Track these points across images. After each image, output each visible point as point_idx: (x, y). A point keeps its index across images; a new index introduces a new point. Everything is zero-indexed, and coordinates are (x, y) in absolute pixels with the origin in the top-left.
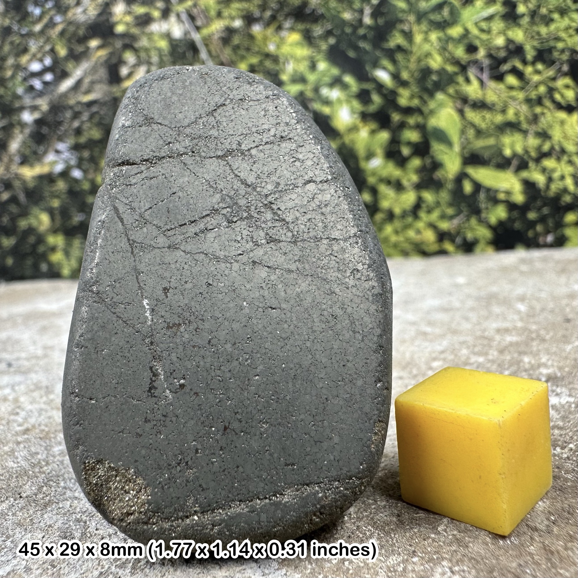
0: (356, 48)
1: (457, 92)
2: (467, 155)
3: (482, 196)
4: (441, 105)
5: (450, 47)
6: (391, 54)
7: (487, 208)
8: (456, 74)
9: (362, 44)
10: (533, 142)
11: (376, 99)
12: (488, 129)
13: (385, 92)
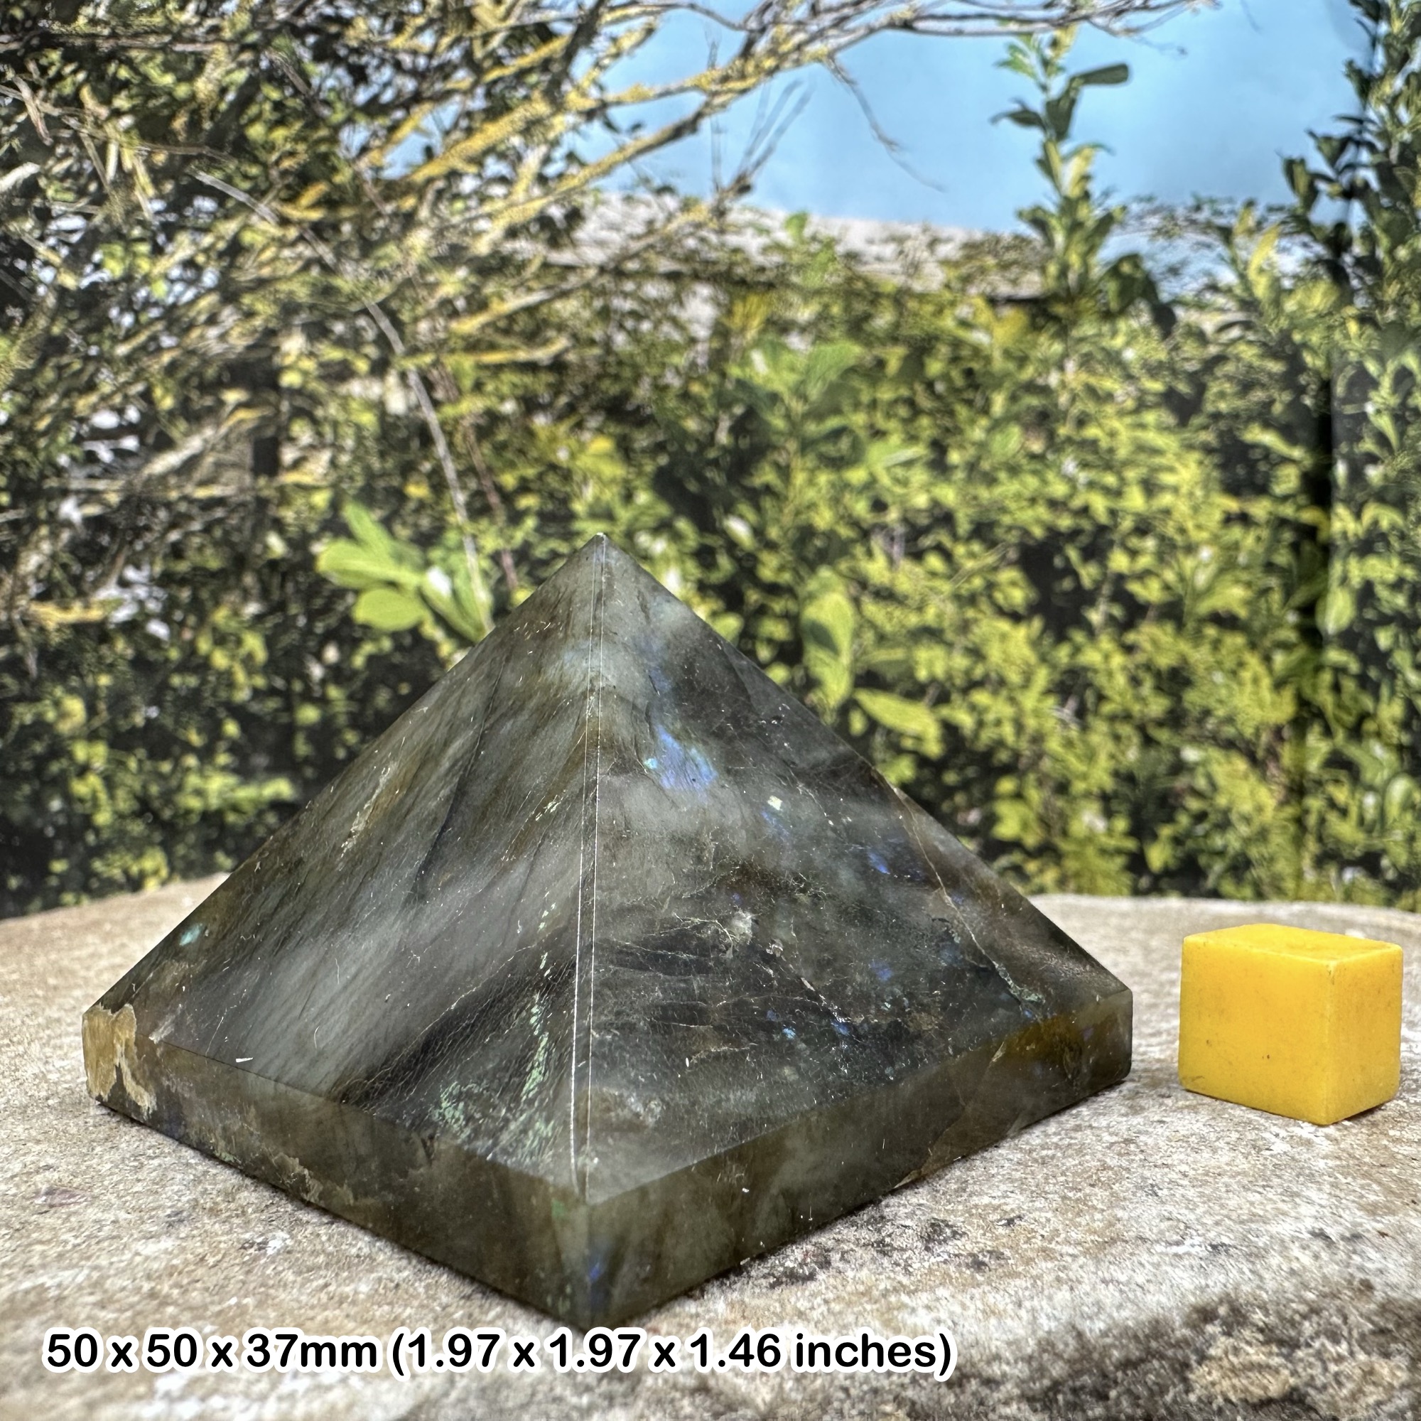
0: (701, 479)
1: (853, 570)
2: (859, 672)
3: (878, 739)
4: (826, 587)
5: (848, 498)
6: (755, 496)
7: (884, 761)
8: (853, 541)
9: (711, 474)
10: (960, 662)
11: (725, 564)
12: (894, 634)
13: (740, 554)
